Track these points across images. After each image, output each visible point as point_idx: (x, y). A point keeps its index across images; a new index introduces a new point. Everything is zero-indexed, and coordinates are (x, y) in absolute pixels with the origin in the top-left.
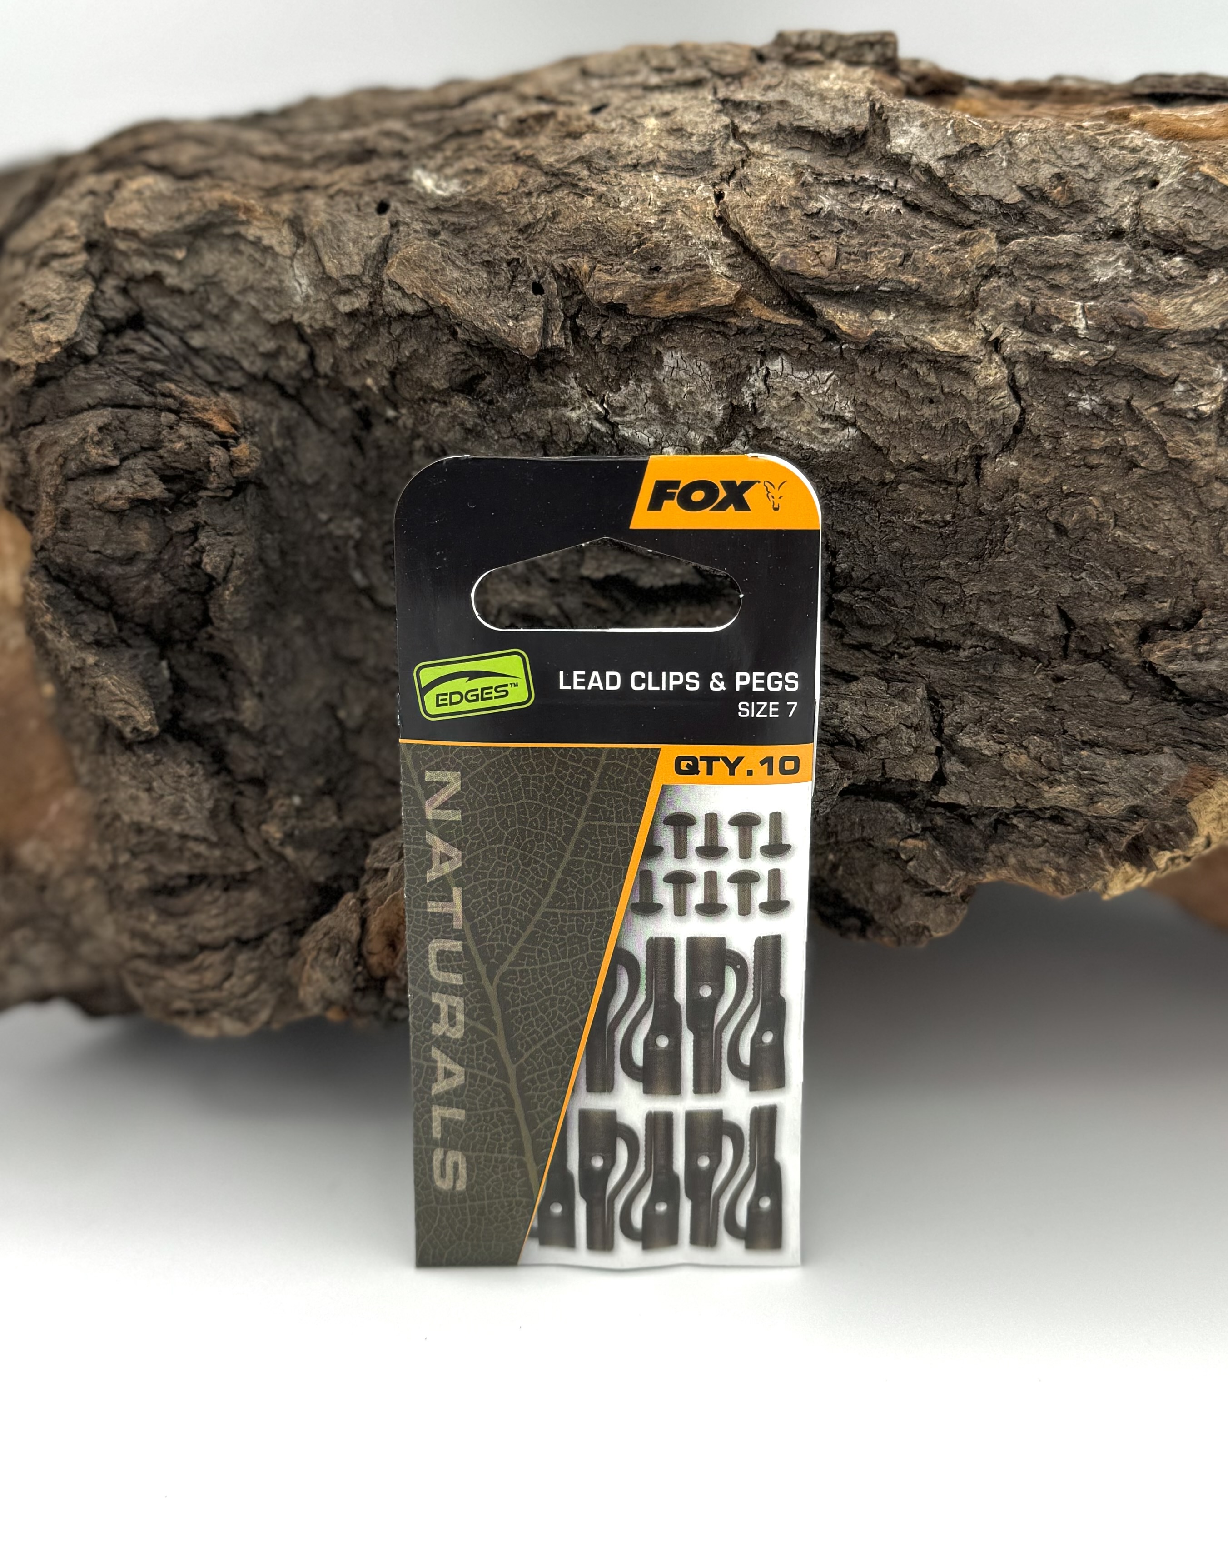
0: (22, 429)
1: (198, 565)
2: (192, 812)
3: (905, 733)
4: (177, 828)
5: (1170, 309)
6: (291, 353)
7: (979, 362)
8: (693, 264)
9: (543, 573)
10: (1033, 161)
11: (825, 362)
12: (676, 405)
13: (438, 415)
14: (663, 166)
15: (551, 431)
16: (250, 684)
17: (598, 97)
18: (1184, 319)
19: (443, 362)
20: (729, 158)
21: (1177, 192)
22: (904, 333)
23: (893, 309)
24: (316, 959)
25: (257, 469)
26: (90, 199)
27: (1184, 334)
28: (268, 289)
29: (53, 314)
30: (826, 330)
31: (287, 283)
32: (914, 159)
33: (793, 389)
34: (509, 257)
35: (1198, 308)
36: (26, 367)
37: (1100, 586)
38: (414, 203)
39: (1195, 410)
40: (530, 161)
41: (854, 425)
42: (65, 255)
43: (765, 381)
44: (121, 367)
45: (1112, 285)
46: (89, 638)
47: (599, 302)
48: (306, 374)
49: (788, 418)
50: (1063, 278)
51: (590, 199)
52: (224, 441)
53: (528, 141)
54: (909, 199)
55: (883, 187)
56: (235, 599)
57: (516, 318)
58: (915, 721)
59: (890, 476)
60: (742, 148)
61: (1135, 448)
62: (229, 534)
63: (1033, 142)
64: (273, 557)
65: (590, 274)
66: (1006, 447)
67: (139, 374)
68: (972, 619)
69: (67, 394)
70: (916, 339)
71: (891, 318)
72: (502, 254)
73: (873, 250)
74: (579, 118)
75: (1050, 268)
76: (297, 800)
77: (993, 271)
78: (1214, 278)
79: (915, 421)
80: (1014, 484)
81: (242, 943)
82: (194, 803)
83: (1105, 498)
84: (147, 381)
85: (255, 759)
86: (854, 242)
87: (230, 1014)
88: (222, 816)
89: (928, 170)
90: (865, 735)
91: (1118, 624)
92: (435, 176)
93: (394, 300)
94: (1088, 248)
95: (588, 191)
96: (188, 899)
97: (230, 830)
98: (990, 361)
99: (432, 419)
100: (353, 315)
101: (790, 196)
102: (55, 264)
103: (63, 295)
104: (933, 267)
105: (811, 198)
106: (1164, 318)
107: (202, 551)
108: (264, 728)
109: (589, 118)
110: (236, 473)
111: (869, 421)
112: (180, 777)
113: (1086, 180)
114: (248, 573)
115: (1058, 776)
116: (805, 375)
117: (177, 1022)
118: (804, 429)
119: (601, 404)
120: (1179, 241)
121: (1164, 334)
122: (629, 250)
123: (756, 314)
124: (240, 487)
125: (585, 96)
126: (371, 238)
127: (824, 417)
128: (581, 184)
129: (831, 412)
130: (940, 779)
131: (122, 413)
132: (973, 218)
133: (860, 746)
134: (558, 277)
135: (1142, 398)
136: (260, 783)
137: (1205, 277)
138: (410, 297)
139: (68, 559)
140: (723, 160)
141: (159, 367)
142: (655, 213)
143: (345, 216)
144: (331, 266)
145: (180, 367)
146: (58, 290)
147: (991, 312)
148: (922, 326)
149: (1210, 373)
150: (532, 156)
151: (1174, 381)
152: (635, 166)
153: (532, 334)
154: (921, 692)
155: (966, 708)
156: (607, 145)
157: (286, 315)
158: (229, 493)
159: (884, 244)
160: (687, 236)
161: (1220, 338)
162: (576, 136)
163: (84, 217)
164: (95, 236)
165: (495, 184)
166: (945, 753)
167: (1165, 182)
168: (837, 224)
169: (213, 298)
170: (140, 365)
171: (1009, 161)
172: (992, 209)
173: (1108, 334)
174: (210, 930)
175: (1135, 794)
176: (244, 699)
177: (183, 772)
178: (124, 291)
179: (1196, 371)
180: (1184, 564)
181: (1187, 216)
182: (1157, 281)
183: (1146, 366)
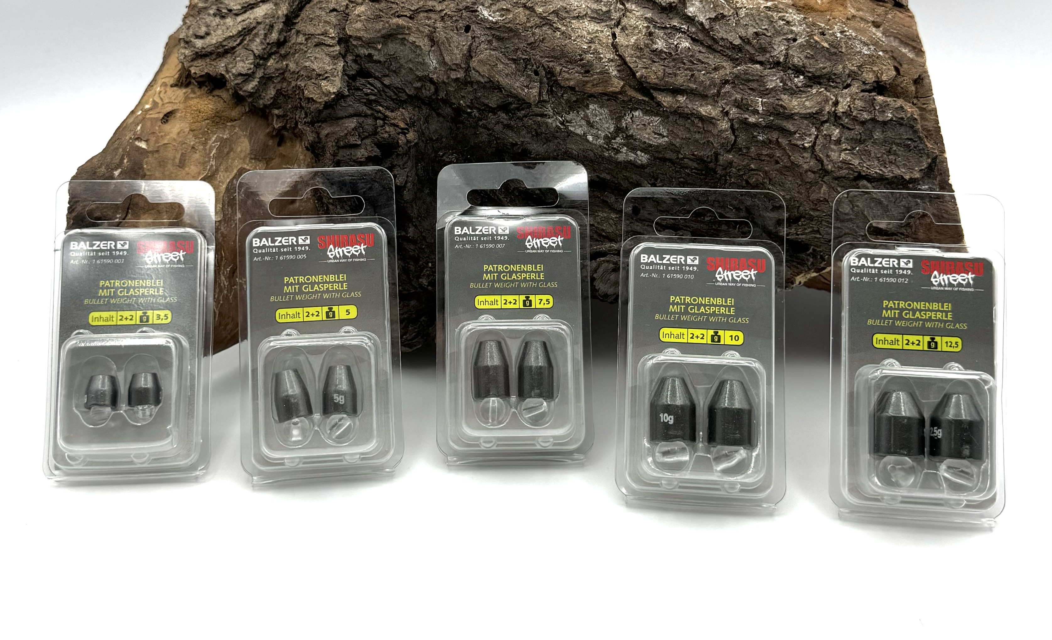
5: (796, 103)
6: (428, 89)
7: (719, 120)
8: (605, 72)
10: (746, 25)
11: (657, 115)
12: (593, 122)
14: (590, 17)
18: (801, 108)
19: (495, 99)
20: (618, 15)
21: (804, 45)
22: (689, 107)
23: (685, 95)
26: (335, 13)
27: (801, 114)
28: (418, 62)
29: (329, 77)
30: (656, 103)
31: (426, 61)
32: (696, 18)
33: (643, 123)
34: (524, 57)
35: (807, 103)
36: (320, 103)
37: (762, 204)
38: (480, 24)
39: (803, 145)
40: (532, 9)
41: (668, 137)
42: (328, 45)
43: (631, 118)
44: (357, 97)
45: (774, 90)
47: (563, 84)
48: (434, 97)
49: (639, 132)
50: (754, 85)
51: (559, 33)
52: (403, 132)
54: (694, 36)
55: (683, 30)
57: (528, 88)
60: (623, 8)
61: (778, 157)
62: (405, 168)
63: (747, 15)
65: (560, 72)
66: (729, 151)
67: (365, 101)
69: (337, 112)
70: (694, 109)
71: (684, 99)
72: (521, 56)
73: (678, 72)
75: (749, 81)
77: (727, 82)
78: (814, 91)
79: (692, 139)
80: (731, 164)
83: (766, 173)
84: (369, 103)
86: (670, 64)
89: (702, 24)
91: (769, 217)
92: (488, 10)
93: (475, 76)
94: (766, 72)
95: (557, 28)
98: (724, 120)
100: (457, 80)
101: (644, 43)
102: (325, 49)
103: (331, 67)
104: (702, 81)
105: (653, 43)
106: (793, 108)
110: (409, 145)
111: (674, 137)
113: (767, 36)
116: (648, 118)
118: (647, 136)
119: (562, 117)
120: (803, 69)
121: (793, 114)
122: (576, 61)
123: (629, 94)
124: (409, 148)
126: (464, 45)
127: (655, 133)
128: (554, 25)
129: (658, 132)
131: (361, 119)
132: (720, 48)
134: (545, 69)
135: (783, 138)
137: (811, 88)
138: (483, 76)
140: (615, 15)
141: (373, 98)
142: (587, 43)
143: (451, 33)
144: (447, 59)
145: (381, 95)
146: (329, 65)
147: (725, 101)
148: (697, 103)
149: (810, 131)
152: (577, 17)
153: (535, 95)
156: (565, 5)
157: (426, 73)
158: (405, 152)
159: (683, 68)
160: (600, 58)
161: (815, 116)
164: (342, 37)
165: (516, 19)
167: (799, 41)
168: (664, 55)
169: (393, 63)
170: (365, 97)
171: (736, 23)
172: (728, 45)
173: (771, 113)
178: (355, 61)
179: (805, 129)
180: (795, 201)
181: (806, 57)
182: (792, 88)
183: (785, 126)
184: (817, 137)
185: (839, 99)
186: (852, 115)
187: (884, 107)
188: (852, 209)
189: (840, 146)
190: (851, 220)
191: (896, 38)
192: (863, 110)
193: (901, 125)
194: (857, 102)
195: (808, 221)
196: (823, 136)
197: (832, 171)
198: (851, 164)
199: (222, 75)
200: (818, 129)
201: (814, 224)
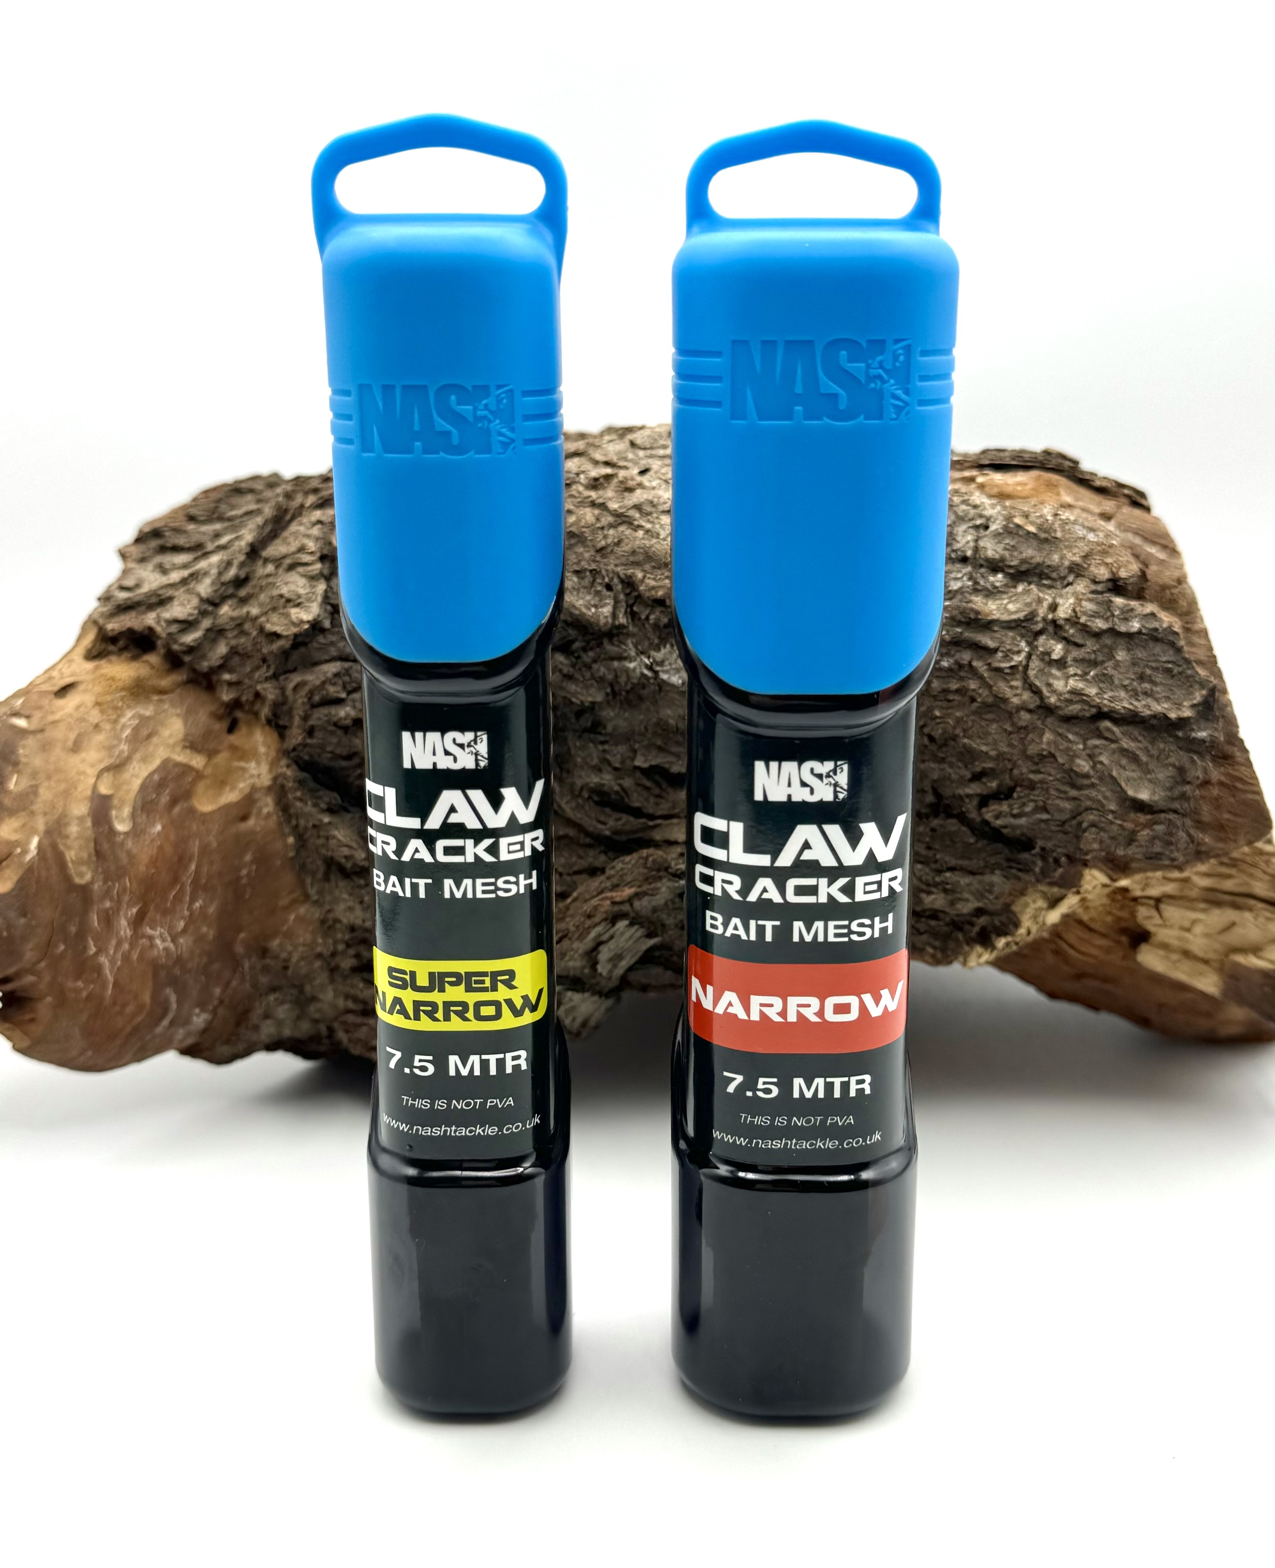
0: (280, 675)
5: (993, 607)
9: (609, 763)
15: (616, 675)
17: (644, 463)
18: (1002, 613)
21: (1000, 534)
26: (319, 526)
27: (1002, 622)
29: (303, 602)
34: (590, 568)
35: (1011, 607)
37: (955, 773)
39: (1009, 668)
40: (603, 506)
42: (306, 564)
45: (960, 591)
46: (323, 806)
47: (648, 597)
51: (641, 532)
53: (601, 492)
57: (596, 606)
61: (974, 690)
65: (642, 581)
69: (312, 653)
72: (586, 566)
74: (632, 479)
78: (1020, 588)
83: (958, 720)
91: (967, 796)
95: (640, 527)
102: (301, 569)
103: (308, 590)
106: (991, 613)
109: (639, 479)
115: (934, 890)
120: (1001, 564)
121: (990, 622)
125: (636, 463)
128: (635, 522)
131: (347, 665)
134: (622, 581)
135: (977, 660)
137: (1015, 587)
139: (311, 756)
146: (304, 587)
149: (1018, 645)
150: (604, 503)
151: (996, 650)
153: (606, 617)
156: (650, 498)
161: (1023, 624)
162: (630, 490)
163: (317, 539)
164: (325, 552)
165: (580, 521)
167: (993, 527)
173: (957, 622)
175: (978, 900)
179: (1009, 644)
180: (1004, 759)
181: (1005, 549)
182: (986, 589)
183: (980, 642)
184: (1029, 657)
185: (1060, 601)
186: (1078, 623)
187: (1127, 614)
188: (1093, 767)
189: (1065, 671)
190: (1093, 786)
191: (1136, 533)
192: (1095, 615)
193: (1156, 640)
194: (1084, 603)
195: (1027, 792)
196: (1038, 656)
197: (1057, 707)
198: (1084, 695)
199: (150, 629)
200: (1029, 644)
201: (1038, 796)
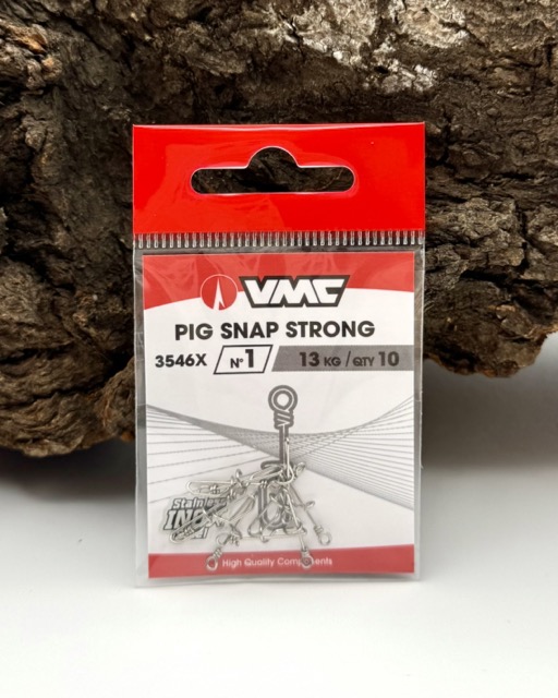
1: (23, 141)
2: (26, 307)
3: (503, 234)
4: (16, 318)
13: (181, 36)
15: (257, 44)
16: (61, 221)
24: (113, 401)
25: (60, 74)
41: (465, 28)
49: (418, 26)
52: (37, 55)
56: (48, 164)
58: (509, 225)
59: (489, 63)
62: (43, 119)
64: (72, 135)
68: (544, 158)
76: (95, 297)
79: (506, 23)
81: (62, 392)
82: (26, 301)
85: (66, 271)
87: (56, 440)
88: (46, 309)
90: (476, 236)
96: (25, 365)
97: (51, 318)
99: (177, 39)
107: (25, 130)
108: (71, 250)
110: (46, 77)
111: (476, 25)
112: (17, 284)
114: (57, 145)
117: (21, 447)
118: (430, 33)
119: (291, 23)
124: (48, 88)
127: (444, 24)
129: (448, 21)
130: (525, 265)
133: (474, 244)
136: (70, 287)
154: (512, 206)
155: (543, 215)
158: (41, 92)
166: (529, 246)
174: (41, 385)
176: (58, 231)
177: (18, 281)
